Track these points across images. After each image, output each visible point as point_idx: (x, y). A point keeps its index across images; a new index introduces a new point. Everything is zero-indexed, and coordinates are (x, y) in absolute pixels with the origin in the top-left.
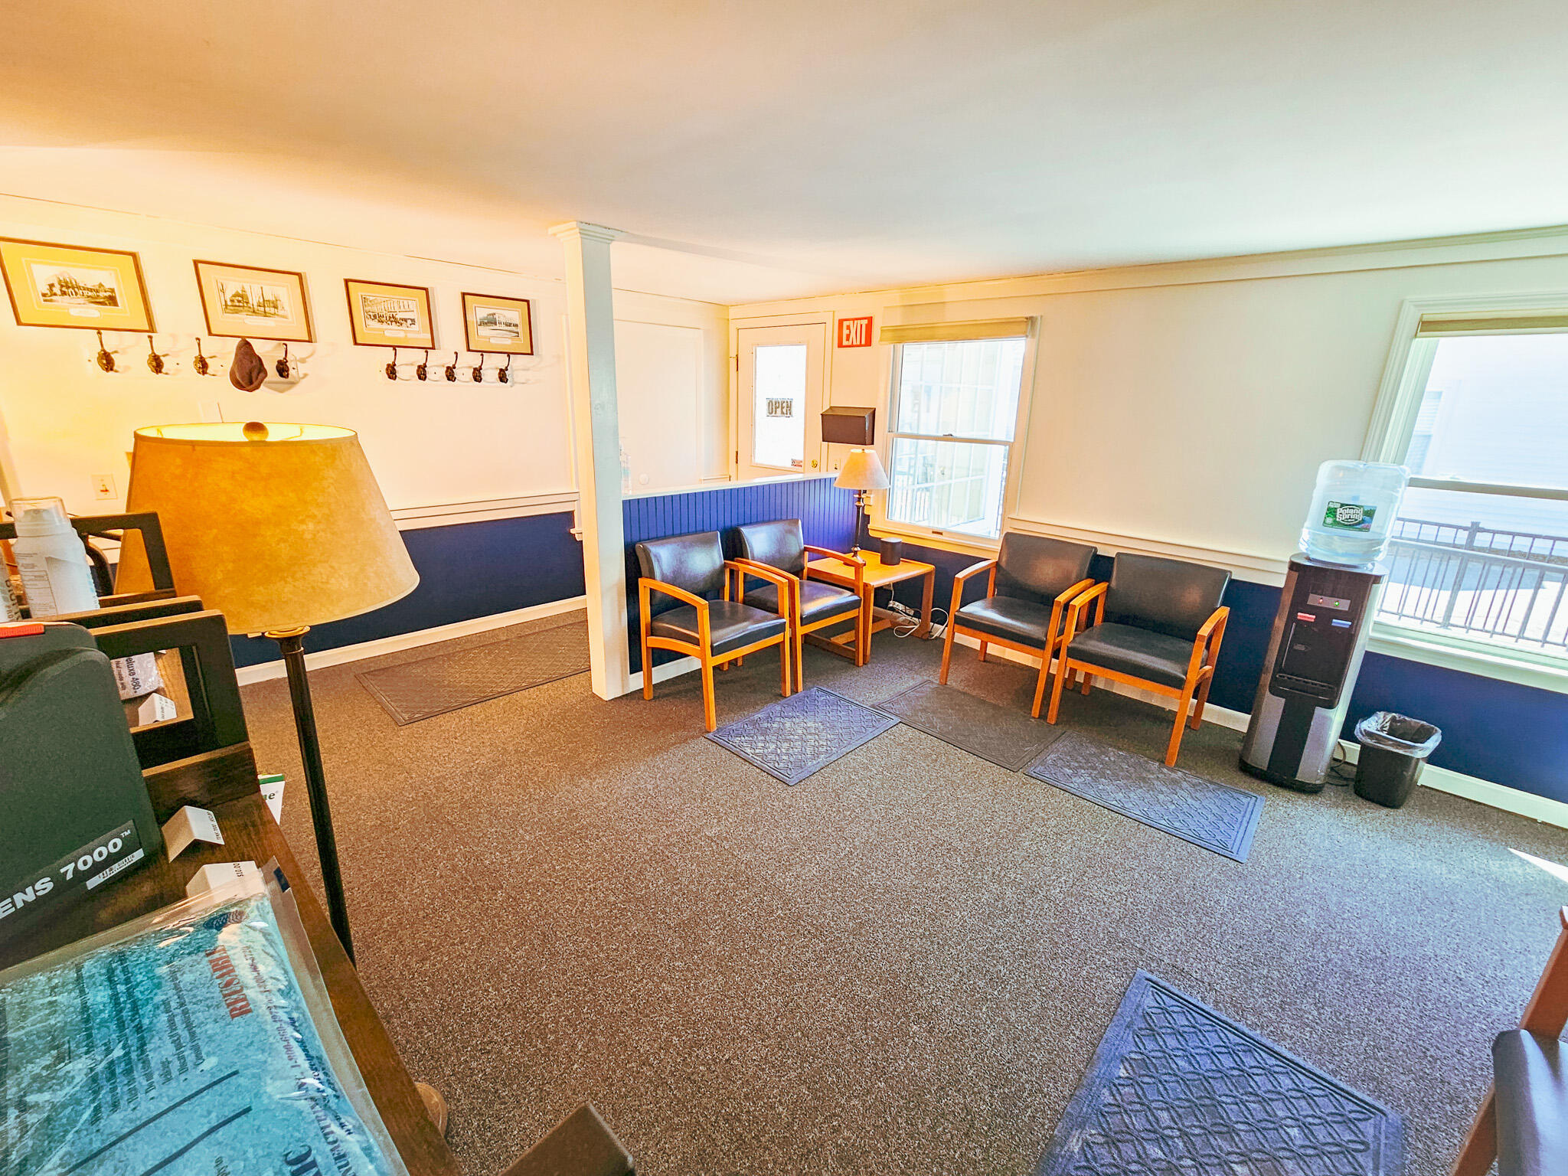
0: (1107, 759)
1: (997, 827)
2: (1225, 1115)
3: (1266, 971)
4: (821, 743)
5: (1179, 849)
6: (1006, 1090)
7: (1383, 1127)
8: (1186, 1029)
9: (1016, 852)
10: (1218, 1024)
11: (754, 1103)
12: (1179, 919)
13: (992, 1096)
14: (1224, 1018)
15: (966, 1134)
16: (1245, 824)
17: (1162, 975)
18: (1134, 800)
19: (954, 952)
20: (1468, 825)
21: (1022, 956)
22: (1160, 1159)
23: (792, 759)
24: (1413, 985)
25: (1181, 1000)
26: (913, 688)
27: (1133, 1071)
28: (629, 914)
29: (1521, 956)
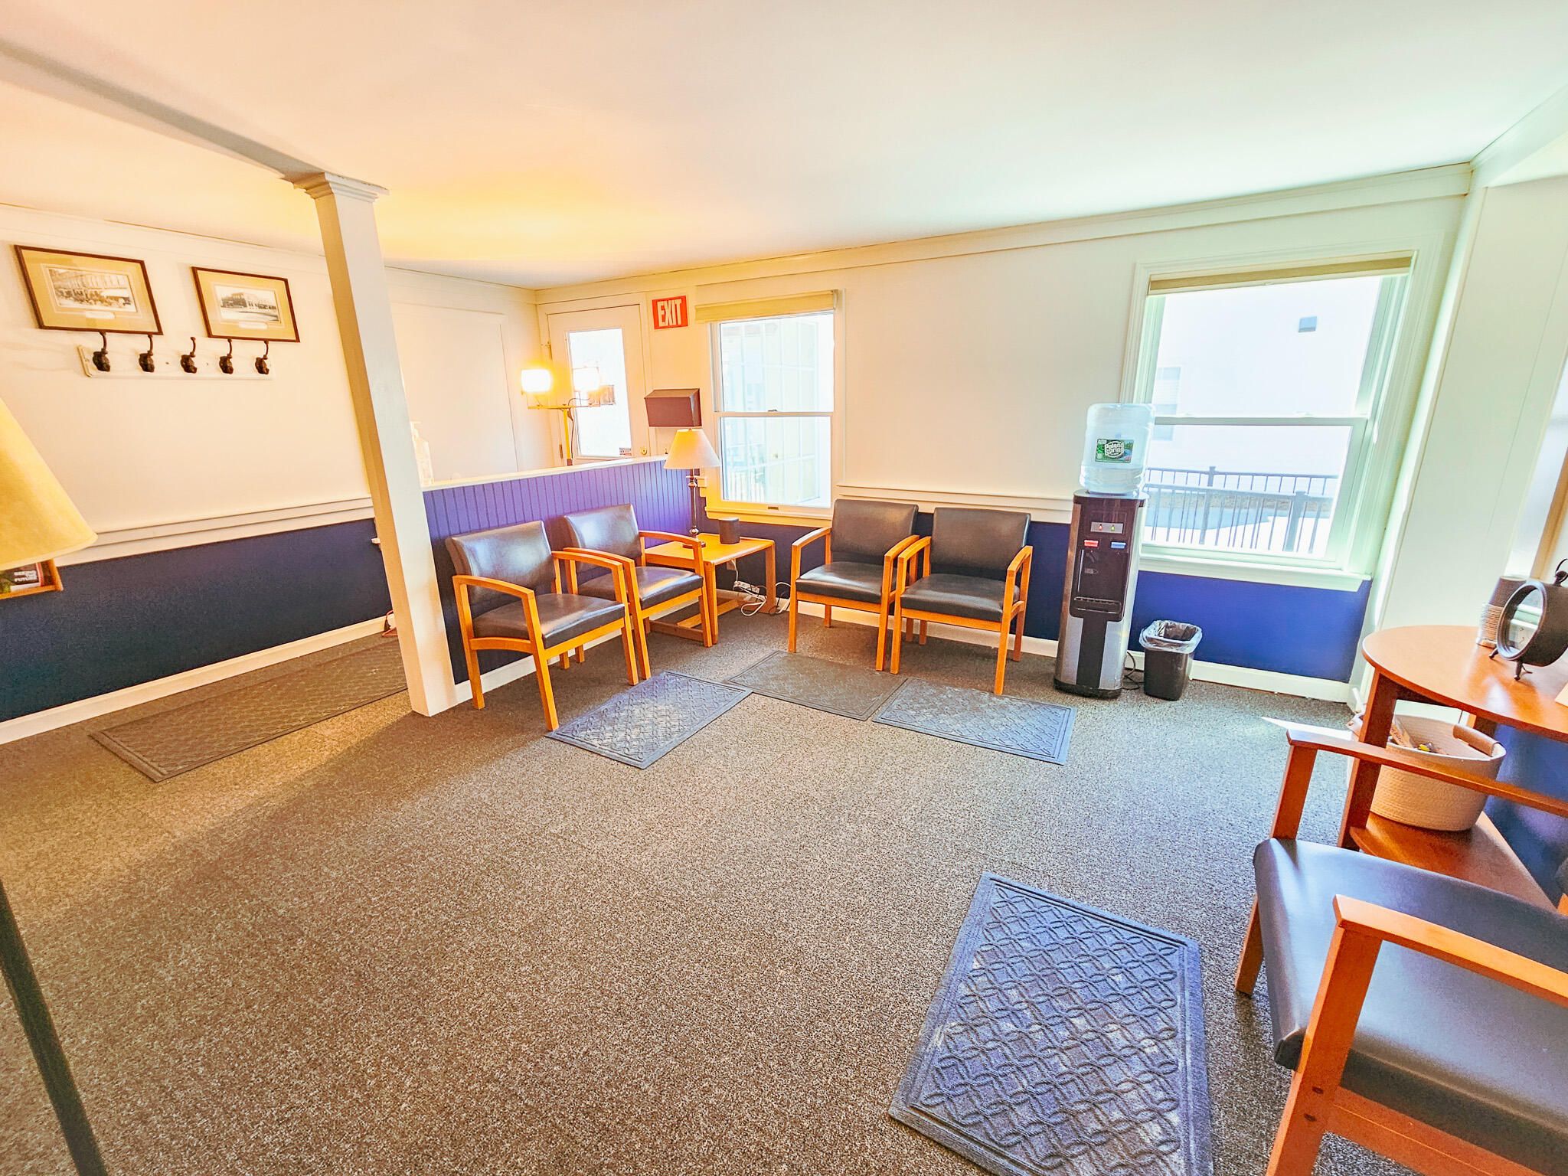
0: (945, 697)
1: (850, 772)
2: (1063, 980)
3: (1088, 850)
4: (673, 723)
5: (1011, 763)
6: (873, 1008)
7: (1186, 955)
8: (1027, 914)
9: (869, 792)
10: (1052, 904)
11: (617, 1088)
12: (1015, 822)
13: (860, 1017)
14: (1057, 897)
15: (837, 1059)
16: (1062, 732)
17: (1004, 873)
18: (970, 727)
19: (816, 893)
20: (1228, 705)
21: (880, 884)
22: (1013, 1031)
23: (642, 744)
24: (1199, 837)
25: (1021, 891)
26: (764, 660)
27: (984, 961)
28: (464, 930)
29: (1272, 797)
